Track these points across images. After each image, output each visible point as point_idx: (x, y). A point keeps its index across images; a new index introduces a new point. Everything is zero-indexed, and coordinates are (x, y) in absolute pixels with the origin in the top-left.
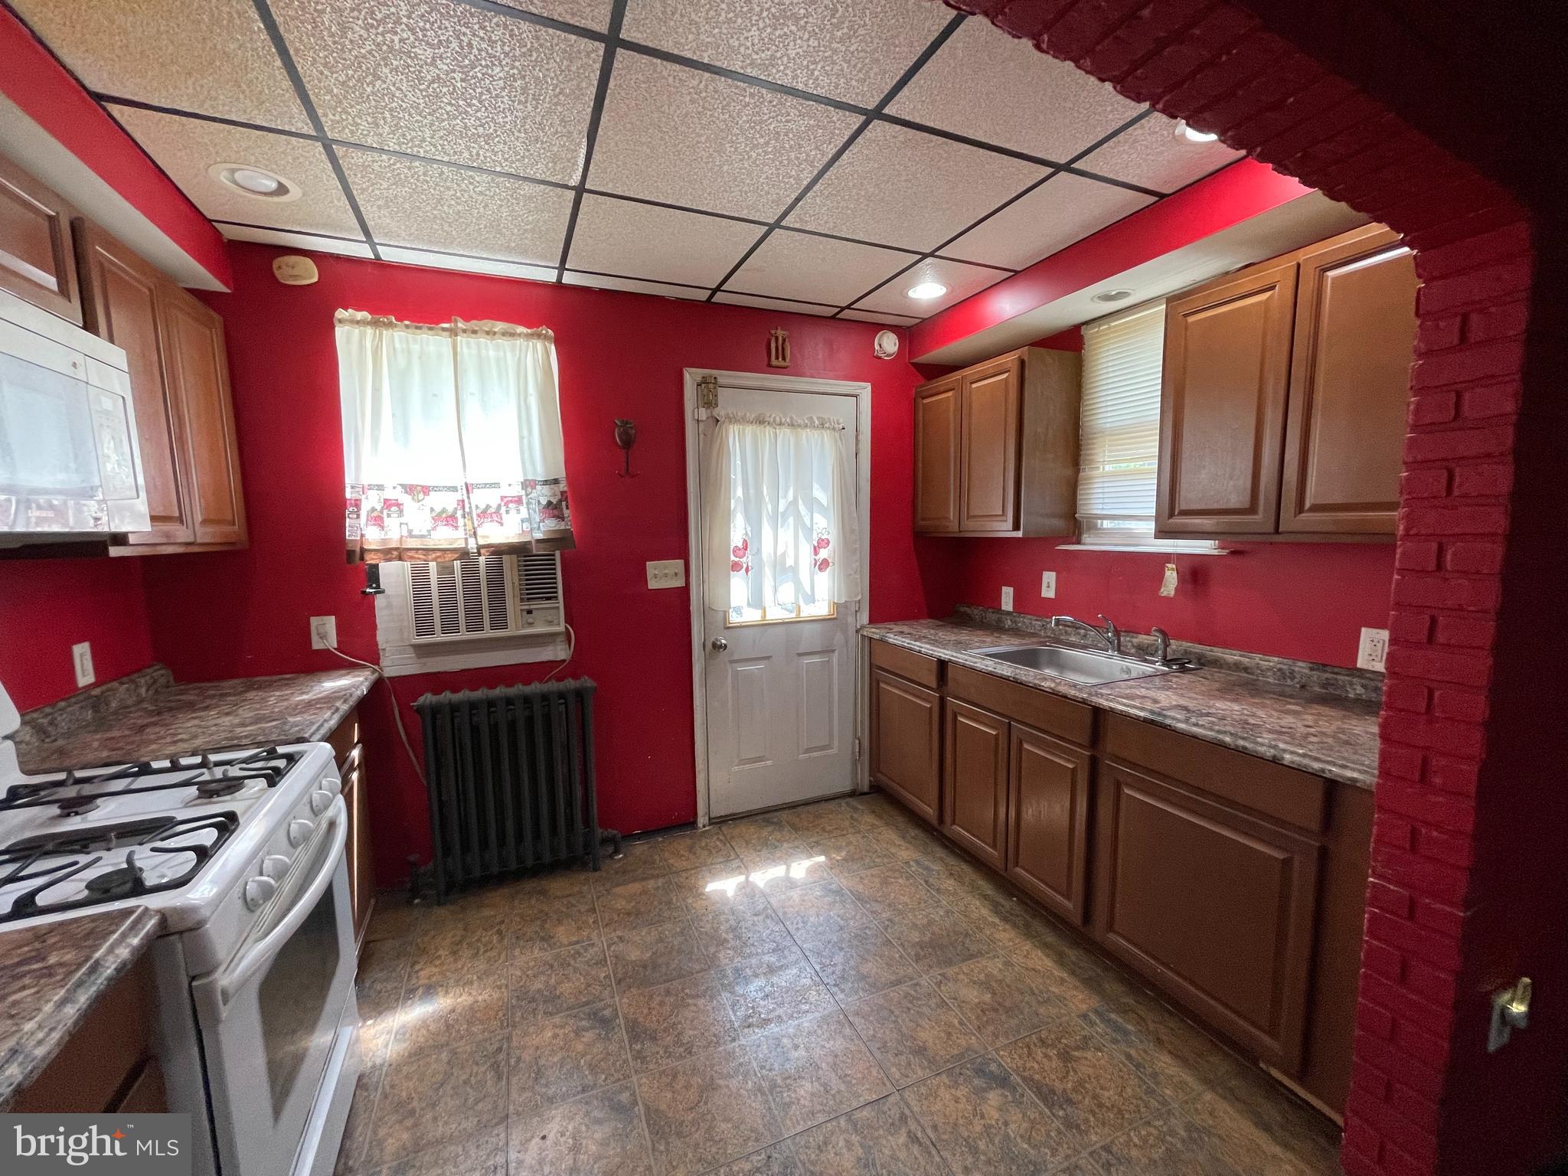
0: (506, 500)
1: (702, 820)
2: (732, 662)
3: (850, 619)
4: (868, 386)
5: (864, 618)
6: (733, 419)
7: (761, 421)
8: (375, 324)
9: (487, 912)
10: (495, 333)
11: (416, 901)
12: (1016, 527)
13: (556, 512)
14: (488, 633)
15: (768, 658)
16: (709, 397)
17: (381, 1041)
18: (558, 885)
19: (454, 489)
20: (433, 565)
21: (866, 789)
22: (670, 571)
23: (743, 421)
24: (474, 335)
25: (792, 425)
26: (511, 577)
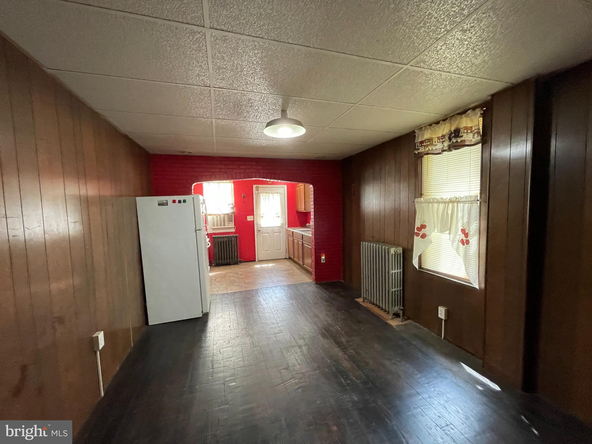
1: (257, 260)
2: (262, 233)
3: (284, 227)
4: (286, 186)
5: (287, 226)
6: (261, 193)
7: (266, 193)
12: (305, 210)
13: (233, 209)
14: (223, 227)
15: (269, 233)
16: (257, 189)
18: (232, 266)
20: (215, 217)
21: (288, 258)
22: (251, 218)
23: (263, 193)
25: (272, 193)
26: (226, 218)
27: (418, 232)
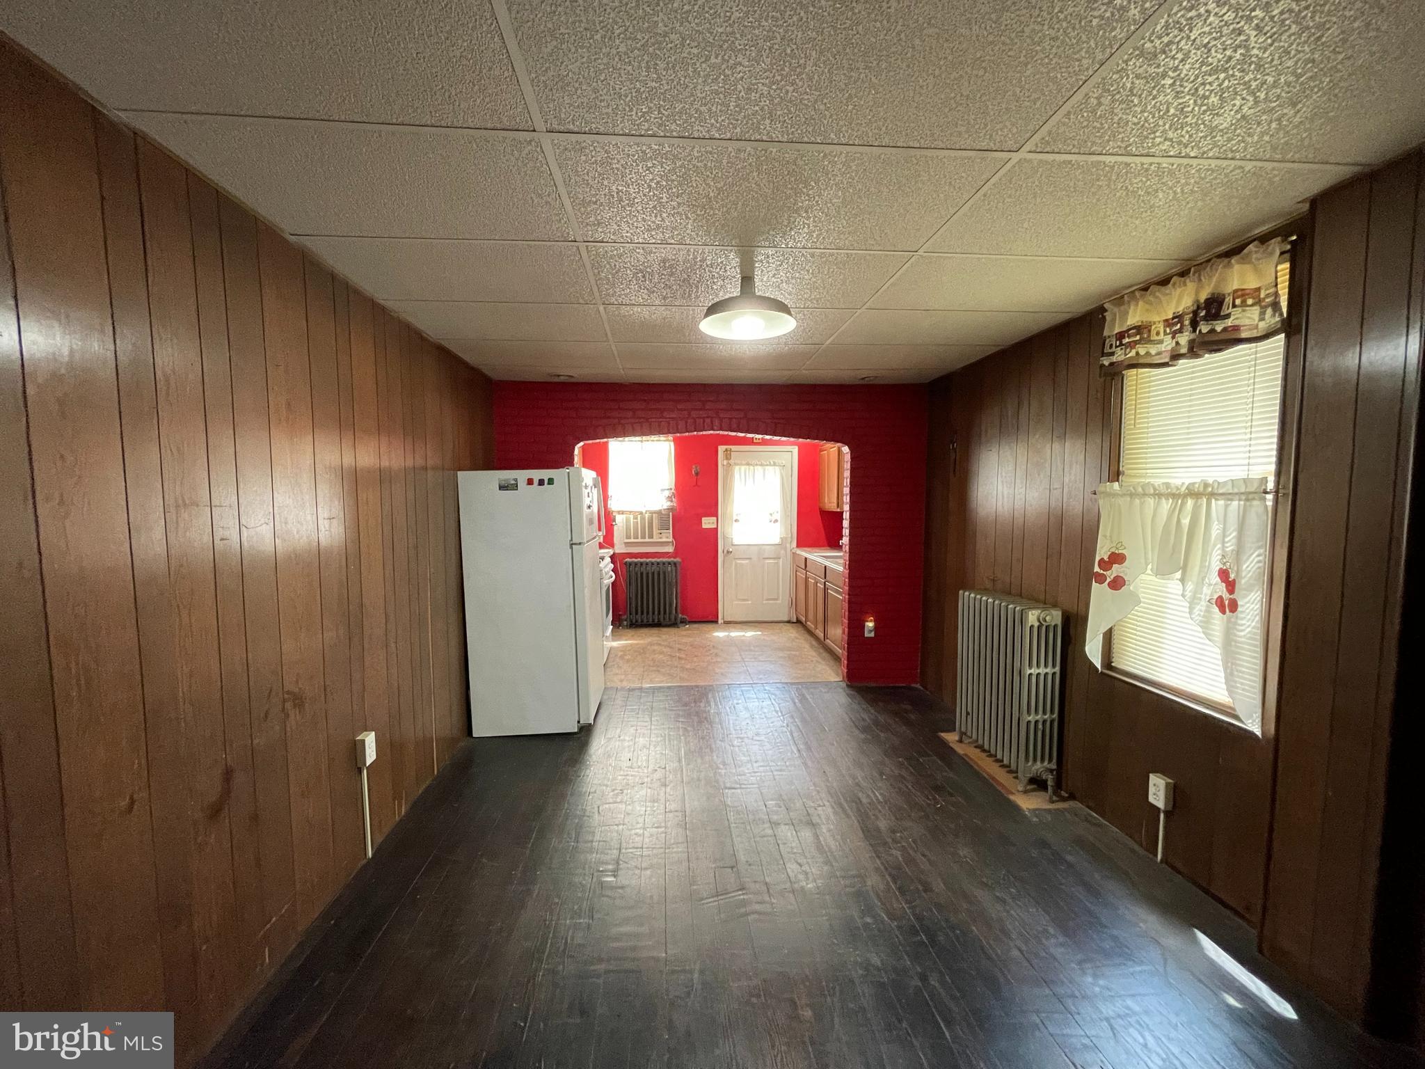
1: (720, 621)
2: (735, 559)
3: (788, 545)
4: (797, 447)
5: (794, 544)
6: (736, 464)
7: (748, 464)
14: (648, 540)
15: (750, 558)
16: (728, 456)
20: (631, 516)
21: (795, 620)
22: (711, 521)
23: (742, 464)
25: (762, 465)
26: (655, 521)
27: (1102, 572)
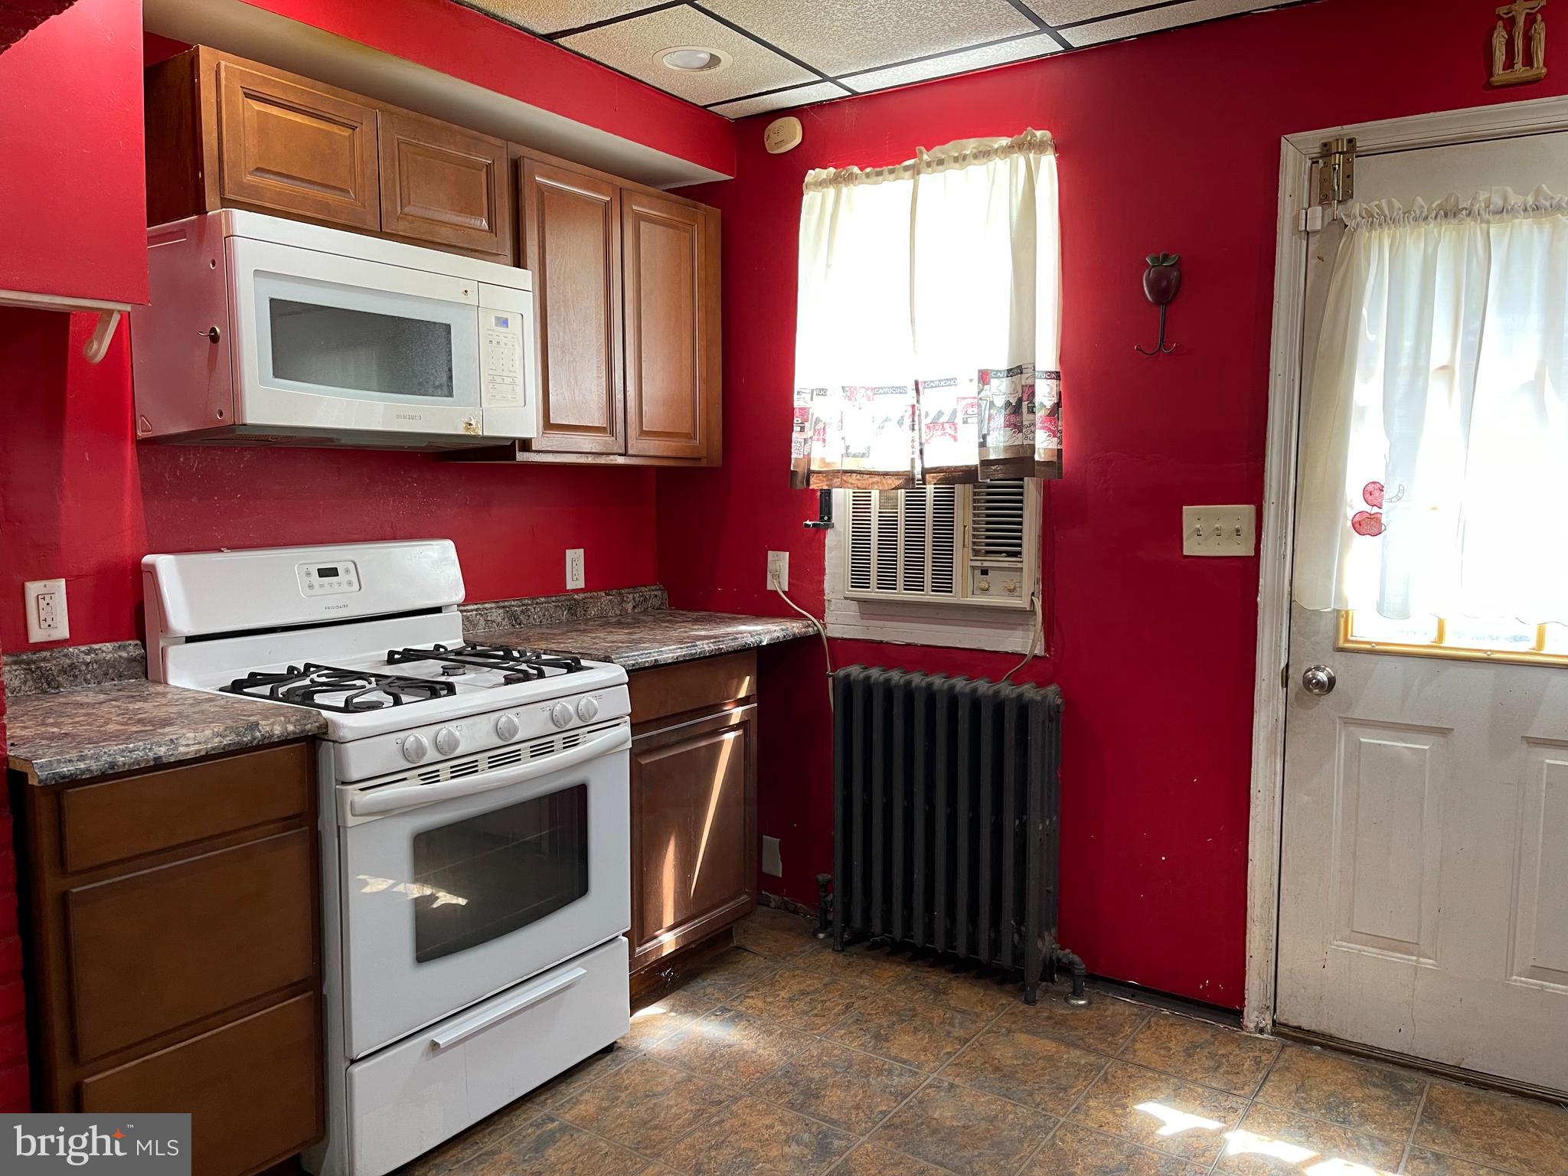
0: (964, 402)
1: (1254, 1016)
6: (1376, 220)
8: (835, 181)
9: (864, 981)
10: (965, 158)
11: (821, 936)
13: (1013, 419)
15: (1444, 732)
16: (1332, 181)
17: (661, 1033)
18: (963, 993)
19: (900, 390)
20: (875, 494)
22: (1226, 525)
23: (1404, 218)
24: (940, 168)
26: (963, 517)
